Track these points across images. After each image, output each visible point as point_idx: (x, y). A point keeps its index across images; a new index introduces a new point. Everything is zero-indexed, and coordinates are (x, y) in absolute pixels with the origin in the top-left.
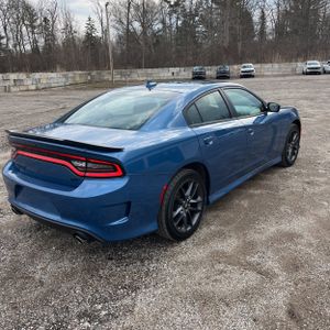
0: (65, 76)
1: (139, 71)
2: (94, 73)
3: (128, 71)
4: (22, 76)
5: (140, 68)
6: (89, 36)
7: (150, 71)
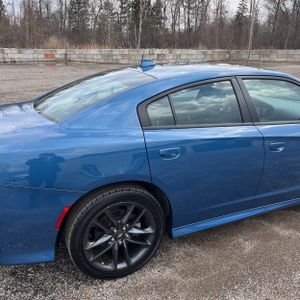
0: (204, 53)
1: (280, 52)
2: (233, 52)
3: (268, 51)
4: (165, 51)
5: (282, 48)
6: (239, 16)
7: (291, 52)
